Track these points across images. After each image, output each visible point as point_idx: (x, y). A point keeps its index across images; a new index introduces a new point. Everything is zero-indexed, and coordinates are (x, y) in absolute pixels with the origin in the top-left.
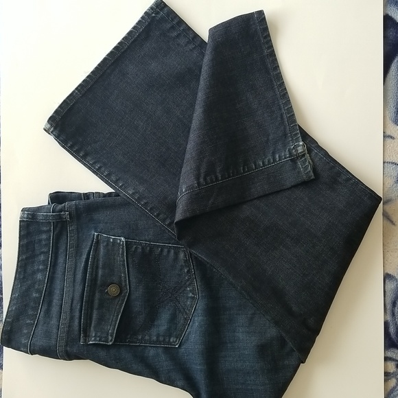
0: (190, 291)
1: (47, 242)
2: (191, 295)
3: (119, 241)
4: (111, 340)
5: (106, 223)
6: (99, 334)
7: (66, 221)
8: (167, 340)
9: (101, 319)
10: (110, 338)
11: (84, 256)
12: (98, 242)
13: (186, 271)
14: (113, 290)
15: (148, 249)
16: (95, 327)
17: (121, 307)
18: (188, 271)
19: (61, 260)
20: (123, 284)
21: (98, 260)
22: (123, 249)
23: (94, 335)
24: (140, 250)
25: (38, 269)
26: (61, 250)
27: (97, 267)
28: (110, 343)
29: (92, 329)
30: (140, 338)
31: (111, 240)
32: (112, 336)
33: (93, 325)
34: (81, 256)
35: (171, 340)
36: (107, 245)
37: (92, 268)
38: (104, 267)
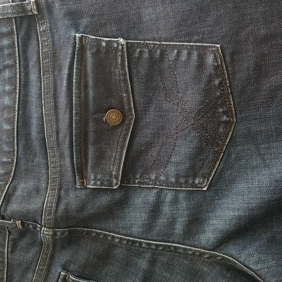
0: (224, 113)
1: (10, 51)
2: (225, 118)
3: (115, 45)
4: (116, 184)
5: (93, 16)
6: (99, 177)
7: (34, 15)
8: (191, 181)
9: (100, 157)
10: (115, 181)
11: (66, 71)
12: (82, 49)
13: (217, 82)
14: (112, 117)
15: (158, 52)
16: (93, 168)
17: (125, 140)
18: (221, 83)
19: (33, 77)
20: (126, 107)
21: (86, 75)
22: (122, 56)
23: (92, 177)
24: (146, 55)
25: (4, 91)
26: (32, 62)
27: (86, 86)
28: (116, 187)
29: (89, 170)
30: (153, 178)
31: (104, 44)
32: (116, 178)
33: (90, 165)
34: (60, 70)
35: (197, 182)
36: (98, 51)
37: (79, 88)
38: (96, 86)
